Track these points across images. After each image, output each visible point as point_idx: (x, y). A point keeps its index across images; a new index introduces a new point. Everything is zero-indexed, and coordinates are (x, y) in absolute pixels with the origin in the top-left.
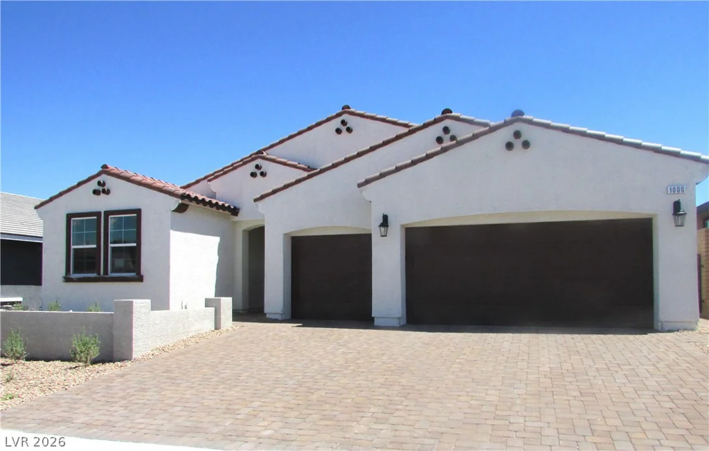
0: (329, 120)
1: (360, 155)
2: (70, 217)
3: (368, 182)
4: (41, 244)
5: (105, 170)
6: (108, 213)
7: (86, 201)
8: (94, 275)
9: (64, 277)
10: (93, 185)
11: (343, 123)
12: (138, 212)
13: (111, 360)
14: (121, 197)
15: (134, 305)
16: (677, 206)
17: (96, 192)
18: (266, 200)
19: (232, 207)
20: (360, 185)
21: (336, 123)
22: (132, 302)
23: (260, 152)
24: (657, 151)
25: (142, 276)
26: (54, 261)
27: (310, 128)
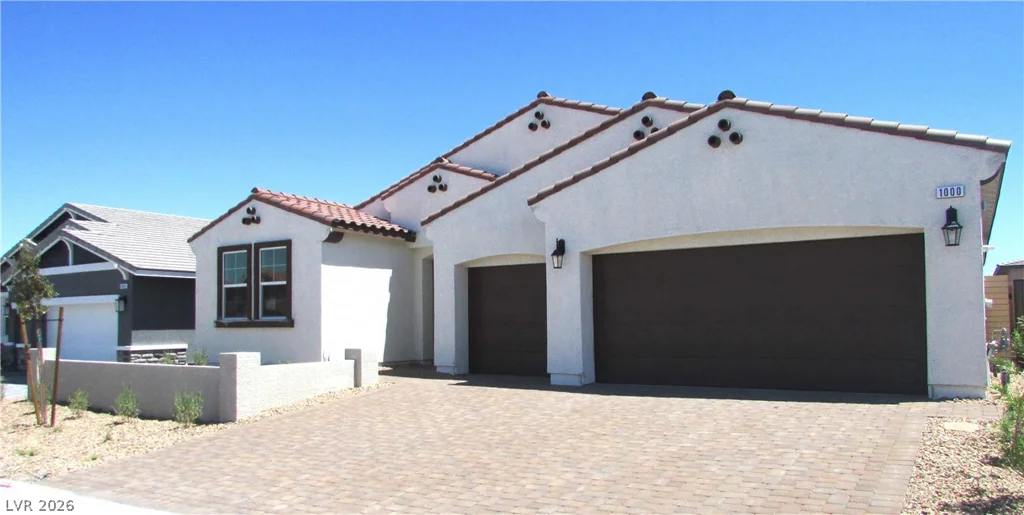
0: (522, 112)
1: (542, 160)
2: (221, 250)
3: (541, 197)
4: (194, 280)
5: (256, 195)
6: (259, 245)
7: (237, 233)
8: (244, 319)
9: (216, 322)
10: (243, 213)
11: (538, 115)
12: (288, 243)
13: (216, 421)
14: (273, 226)
15: (238, 359)
16: (952, 214)
17: (246, 221)
18: (435, 223)
19: (406, 231)
20: (531, 202)
21: (529, 117)
22: (235, 356)
23: (439, 160)
24: (920, 135)
25: (293, 321)
26: (206, 303)
27: (499, 125)
